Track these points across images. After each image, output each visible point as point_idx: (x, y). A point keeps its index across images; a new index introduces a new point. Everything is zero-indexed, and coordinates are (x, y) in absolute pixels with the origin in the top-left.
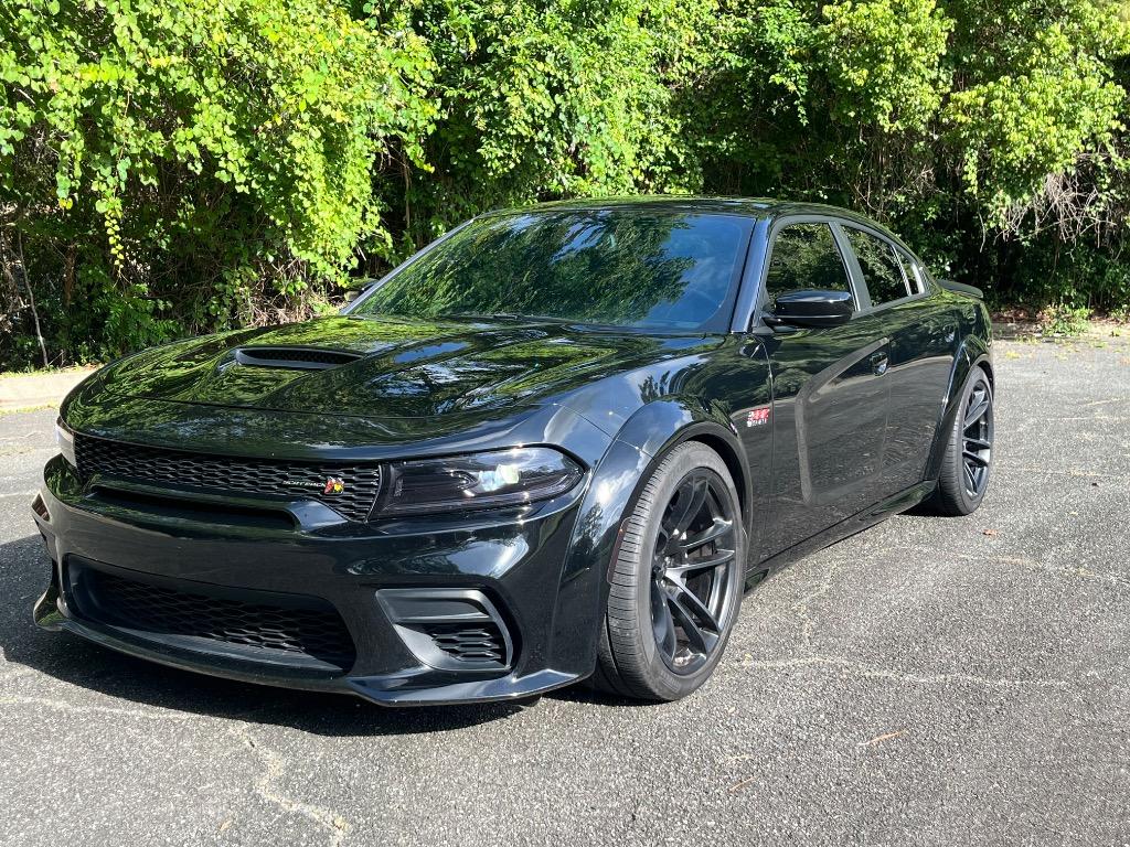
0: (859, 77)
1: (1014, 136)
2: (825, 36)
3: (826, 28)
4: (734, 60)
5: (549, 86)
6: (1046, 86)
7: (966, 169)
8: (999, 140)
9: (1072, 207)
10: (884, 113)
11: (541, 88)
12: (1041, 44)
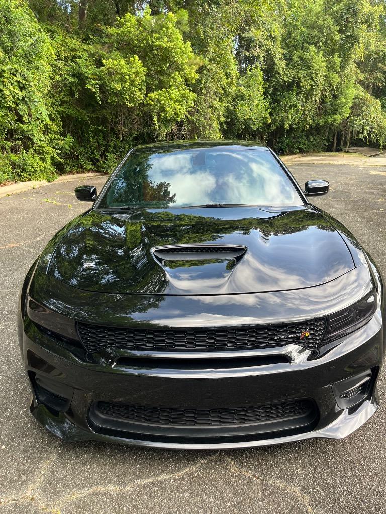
0: (118, 87)
1: (168, 109)
2: (103, 71)
3: (103, 68)
4: (71, 79)
5: (19, 87)
6: (175, 93)
7: (154, 120)
8: (163, 109)
9: (178, 131)
10: (127, 100)
11: (16, 87)
12: (173, 78)
